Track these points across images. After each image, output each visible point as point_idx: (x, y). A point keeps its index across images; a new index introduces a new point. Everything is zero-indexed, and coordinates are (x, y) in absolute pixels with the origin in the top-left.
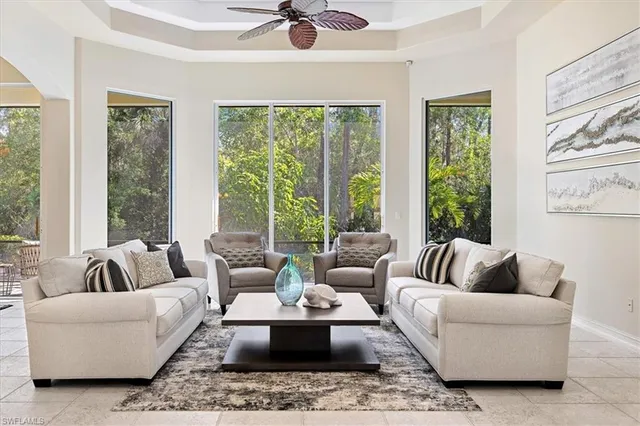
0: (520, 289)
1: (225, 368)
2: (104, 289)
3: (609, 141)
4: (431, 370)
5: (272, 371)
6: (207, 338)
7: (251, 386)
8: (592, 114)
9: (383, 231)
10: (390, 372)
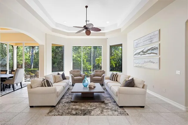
0: (135, 86)
1: (72, 102)
2: (45, 86)
3: (148, 54)
4: (115, 102)
5: (82, 102)
6: (69, 92)
7: (77, 107)
8: (144, 48)
9: (102, 69)
10: (107, 102)
